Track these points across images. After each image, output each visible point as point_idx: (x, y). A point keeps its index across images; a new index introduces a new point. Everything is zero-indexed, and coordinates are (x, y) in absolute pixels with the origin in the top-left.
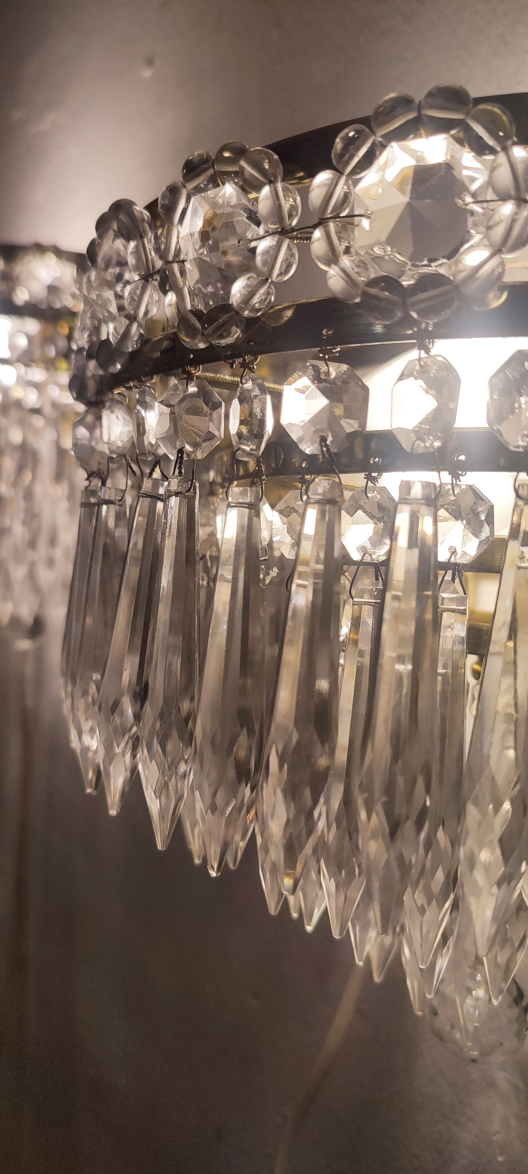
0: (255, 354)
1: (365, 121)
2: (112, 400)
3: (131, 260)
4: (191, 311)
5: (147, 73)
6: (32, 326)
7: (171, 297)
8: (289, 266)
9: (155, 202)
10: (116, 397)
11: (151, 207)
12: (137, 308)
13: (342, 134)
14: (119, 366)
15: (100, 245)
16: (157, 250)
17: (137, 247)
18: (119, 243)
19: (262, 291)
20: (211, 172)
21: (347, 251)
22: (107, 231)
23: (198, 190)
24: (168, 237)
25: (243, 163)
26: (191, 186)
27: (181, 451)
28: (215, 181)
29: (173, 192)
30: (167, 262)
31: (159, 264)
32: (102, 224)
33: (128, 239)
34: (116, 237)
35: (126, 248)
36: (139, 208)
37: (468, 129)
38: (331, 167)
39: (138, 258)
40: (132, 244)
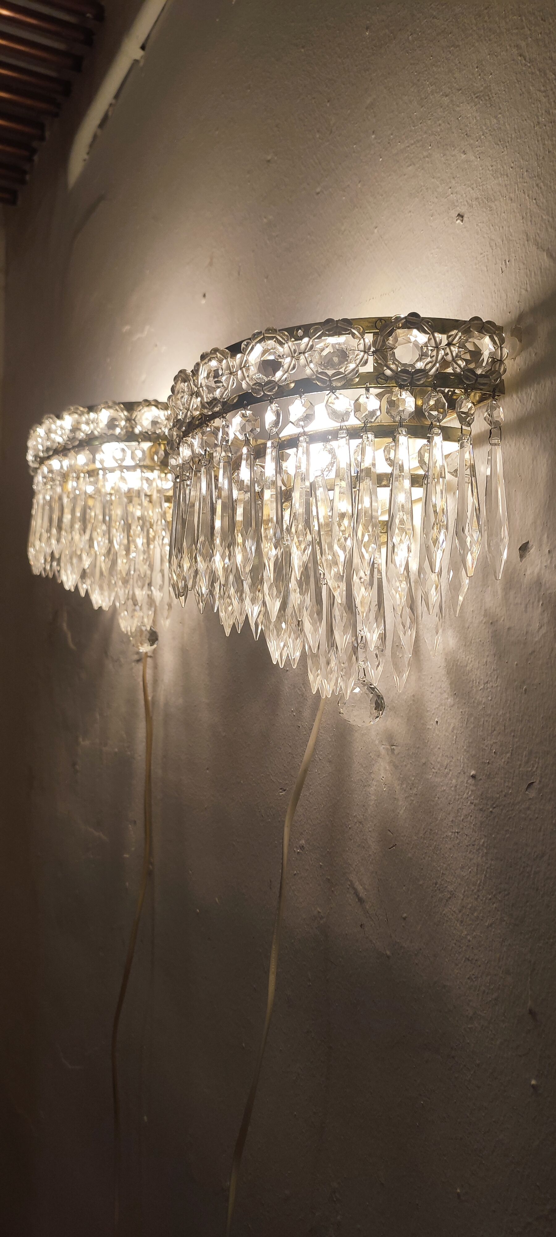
0: (226, 413)
1: (250, 339)
2: (183, 442)
3: (186, 389)
4: (206, 402)
5: (203, 301)
6: (146, 445)
7: (199, 399)
8: (234, 383)
9: (193, 370)
10: (184, 441)
11: (192, 371)
12: (189, 405)
13: (243, 343)
14: (184, 428)
15: (176, 386)
16: (194, 385)
17: (188, 384)
18: (182, 384)
19: (226, 393)
20: (209, 358)
21: (248, 376)
22: (178, 381)
23: (206, 363)
24: (197, 379)
25: (217, 353)
26: (203, 362)
27: (206, 450)
28: (210, 360)
29: (198, 365)
30: (198, 388)
31: (196, 389)
32: (176, 379)
33: (185, 383)
34: (181, 382)
35: (184, 386)
36: (189, 371)
37: (277, 339)
38: (241, 352)
39: (188, 388)
40: (186, 384)
